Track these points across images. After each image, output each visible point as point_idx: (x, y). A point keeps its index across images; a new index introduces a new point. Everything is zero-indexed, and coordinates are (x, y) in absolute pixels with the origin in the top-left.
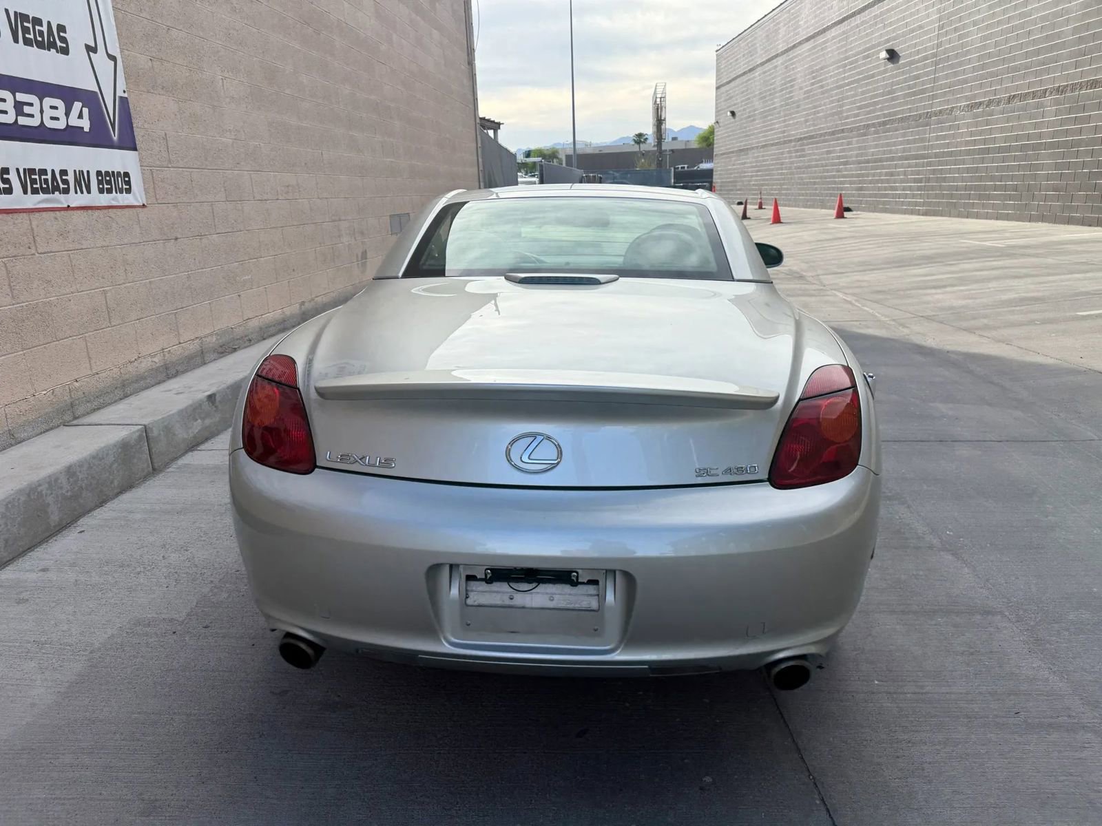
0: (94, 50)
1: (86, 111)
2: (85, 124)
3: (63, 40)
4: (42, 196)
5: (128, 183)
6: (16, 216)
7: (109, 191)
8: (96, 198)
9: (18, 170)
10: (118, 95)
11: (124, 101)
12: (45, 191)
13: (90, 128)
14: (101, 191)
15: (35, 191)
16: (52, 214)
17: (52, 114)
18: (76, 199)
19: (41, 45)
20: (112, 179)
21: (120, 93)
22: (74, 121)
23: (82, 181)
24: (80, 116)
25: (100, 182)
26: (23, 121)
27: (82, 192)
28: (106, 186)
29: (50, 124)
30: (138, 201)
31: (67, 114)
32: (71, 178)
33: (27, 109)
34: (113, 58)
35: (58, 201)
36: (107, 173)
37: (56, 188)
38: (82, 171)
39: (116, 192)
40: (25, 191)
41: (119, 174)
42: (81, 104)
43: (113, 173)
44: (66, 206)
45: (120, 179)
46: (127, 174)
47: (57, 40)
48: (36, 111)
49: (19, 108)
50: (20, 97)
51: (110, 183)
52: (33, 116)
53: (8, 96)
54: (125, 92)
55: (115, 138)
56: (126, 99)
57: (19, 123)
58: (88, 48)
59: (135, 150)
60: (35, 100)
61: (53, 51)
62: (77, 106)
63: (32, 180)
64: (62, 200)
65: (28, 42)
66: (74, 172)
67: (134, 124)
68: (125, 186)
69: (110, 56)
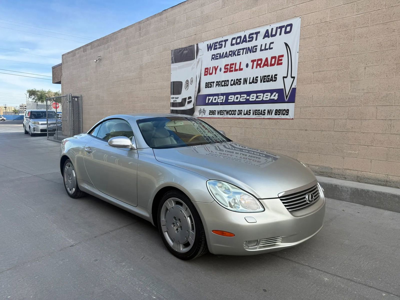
0: (286, 77)
1: (277, 94)
2: (276, 98)
3: (276, 78)
4: (257, 115)
5: (288, 112)
6: (250, 119)
7: (279, 115)
8: (273, 116)
9: (253, 110)
10: (292, 87)
11: (294, 89)
12: (258, 115)
14: (275, 114)
15: (256, 115)
16: (259, 120)
17: (267, 97)
18: (266, 116)
19: (267, 81)
20: (281, 111)
21: (293, 87)
22: (272, 97)
23: (270, 112)
24: (275, 96)
25: (276, 112)
26: (257, 100)
27: (269, 115)
28: (278, 113)
29: (264, 99)
30: (290, 117)
31: (270, 96)
32: (266, 112)
33: (259, 97)
34: (294, 78)
35: (261, 117)
36: (280, 110)
37: (261, 114)
38: (271, 110)
39: (281, 115)
40: (253, 115)
41: (285, 110)
42: (276, 93)
43: (282, 110)
44: (263, 118)
45: (284, 111)
46: (288, 110)
47: (273, 78)
48: (262, 97)
49: (257, 97)
50: (258, 94)
51: (280, 112)
52: (260, 98)
53: (255, 95)
54: (295, 86)
55: (286, 100)
56: (296, 88)
57: (256, 100)
58: (284, 77)
59: (294, 102)
60: (262, 94)
61: (271, 82)
62: (275, 93)
63: (256, 112)
64: (262, 117)
65: (264, 82)
66: (268, 110)
67: (296, 95)
68: (286, 113)
69: (292, 77)
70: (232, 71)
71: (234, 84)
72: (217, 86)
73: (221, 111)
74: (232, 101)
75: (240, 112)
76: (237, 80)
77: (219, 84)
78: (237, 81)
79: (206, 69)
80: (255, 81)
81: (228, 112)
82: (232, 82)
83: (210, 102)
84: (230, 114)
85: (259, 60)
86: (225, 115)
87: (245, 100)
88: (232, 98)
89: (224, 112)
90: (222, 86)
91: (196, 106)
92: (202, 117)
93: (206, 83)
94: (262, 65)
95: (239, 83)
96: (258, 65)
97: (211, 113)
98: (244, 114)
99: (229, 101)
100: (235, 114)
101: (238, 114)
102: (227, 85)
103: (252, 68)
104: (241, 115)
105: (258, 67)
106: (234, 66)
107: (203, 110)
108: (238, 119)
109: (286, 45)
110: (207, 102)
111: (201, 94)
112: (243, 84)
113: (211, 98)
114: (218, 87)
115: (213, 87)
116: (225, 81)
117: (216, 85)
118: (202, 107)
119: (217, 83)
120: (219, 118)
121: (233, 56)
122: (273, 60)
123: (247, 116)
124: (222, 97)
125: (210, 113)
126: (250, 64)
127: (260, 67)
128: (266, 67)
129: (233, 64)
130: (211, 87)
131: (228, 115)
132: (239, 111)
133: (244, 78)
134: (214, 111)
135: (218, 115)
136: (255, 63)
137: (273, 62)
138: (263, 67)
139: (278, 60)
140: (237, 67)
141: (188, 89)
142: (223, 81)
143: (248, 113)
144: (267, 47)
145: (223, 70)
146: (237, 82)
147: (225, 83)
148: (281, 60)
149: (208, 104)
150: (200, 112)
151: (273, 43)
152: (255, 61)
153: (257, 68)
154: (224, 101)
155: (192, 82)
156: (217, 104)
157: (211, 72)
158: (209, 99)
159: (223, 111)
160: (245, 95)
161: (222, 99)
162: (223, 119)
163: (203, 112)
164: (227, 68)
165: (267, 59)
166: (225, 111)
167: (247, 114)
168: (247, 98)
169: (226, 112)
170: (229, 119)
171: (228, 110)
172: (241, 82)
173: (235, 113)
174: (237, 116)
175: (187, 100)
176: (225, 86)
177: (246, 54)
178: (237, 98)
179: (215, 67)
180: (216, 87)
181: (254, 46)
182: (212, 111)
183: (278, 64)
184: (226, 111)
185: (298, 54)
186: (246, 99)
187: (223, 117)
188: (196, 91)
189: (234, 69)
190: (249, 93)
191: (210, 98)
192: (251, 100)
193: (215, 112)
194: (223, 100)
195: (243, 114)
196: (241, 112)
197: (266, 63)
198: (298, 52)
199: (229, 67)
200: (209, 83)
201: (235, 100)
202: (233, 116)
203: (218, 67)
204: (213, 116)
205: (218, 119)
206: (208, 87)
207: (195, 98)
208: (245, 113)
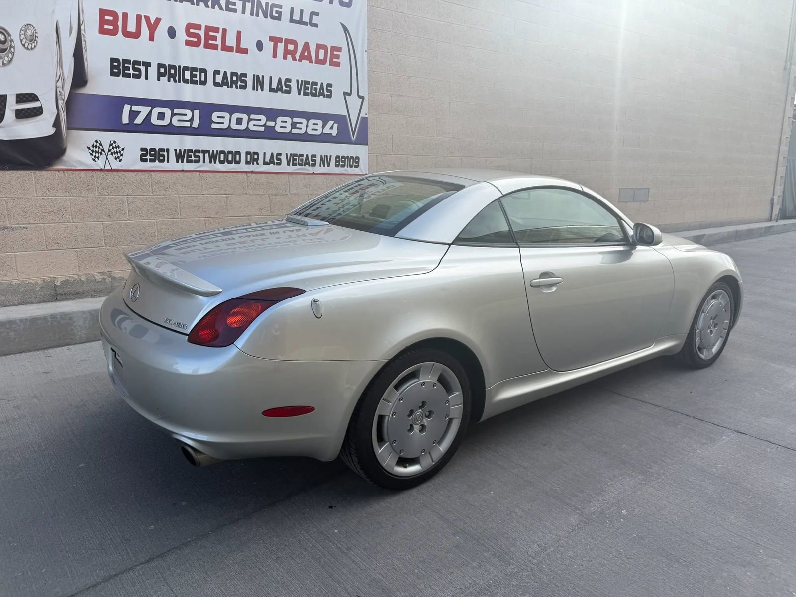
0: (350, 94)
1: (336, 126)
2: (334, 132)
3: (330, 91)
4: (298, 167)
5: (358, 162)
6: (280, 175)
7: (343, 166)
8: (333, 169)
9: (287, 154)
10: (361, 116)
11: (365, 120)
12: (300, 165)
13: (337, 134)
14: (337, 166)
15: (294, 164)
16: (303, 175)
17: (315, 127)
18: (318, 169)
19: (314, 95)
20: (346, 160)
22: (327, 130)
23: (325, 161)
24: (332, 128)
25: (336, 161)
26: (294, 131)
27: (324, 166)
28: (341, 163)
29: (310, 132)
30: (362, 171)
31: (323, 128)
32: (318, 159)
33: (298, 126)
34: (362, 98)
35: (308, 170)
36: (343, 157)
37: (307, 163)
38: (327, 156)
39: (347, 167)
40: (288, 164)
41: (352, 157)
42: (333, 122)
43: (348, 157)
44: (312, 172)
45: (352, 160)
46: (358, 158)
47: (325, 91)
48: (304, 127)
49: (294, 125)
50: (295, 120)
51: (344, 162)
52: (301, 129)
53: (289, 120)
54: (366, 114)
55: (354, 139)
56: (367, 118)
57: (292, 132)
58: (345, 94)
59: (367, 145)
60: (304, 121)
61: (321, 97)
62: (331, 123)
63: (294, 159)
64: (310, 169)
65: (306, 94)
66: (321, 156)
67: (369, 131)
68: (354, 164)
69: (360, 97)
70: (215, 47)
71: (224, 83)
72: (164, 79)
73: (191, 151)
74: (225, 126)
75: (253, 158)
76: (233, 74)
77: (170, 72)
78: (235, 78)
79: (103, 13)
80: (282, 87)
81: (213, 157)
82: (219, 78)
83: (139, 120)
84: (221, 162)
85: (288, 42)
86: (204, 162)
87: (262, 129)
88: (221, 121)
89: (201, 155)
90: (186, 81)
91: (69, 128)
92: (108, 167)
93: (113, 60)
94: (297, 56)
95: (239, 83)
96: (286, 52)
97: (148, 157)
98: (265, 163)
99: (214, 126)
100: (238, 162)
101: (247, 163)
102: (204, 83)
103: (275, 56)
104: (258, 164)
105: (289, 57)
106: (219, 36)
107: (111, 145)
108: (248, 174)
109: (345, 29)
110: (126, 120)
111: (88, 89)
112: (253, 89)
113: (144, 111)
114: (169, 80)
115: (146, 78)
116: (195, 69)
117: (160, 75)
118: (106, 138)
119: (162, 70)
120: (183, 171)
121: (213, 7)
122: (322, 52)
123: (272, 168)
124: (188, 113)
125: (142, 155)
126: (268, 46)
127: (294, 59)
128: (306, 62)
129: (216, 30)
130: (138, 76)
131: (215, 162)
132: (248, 153)
133: (254, 75)
134: (162, 150)
135: (177, 162)
136: (281, 46)
137: (321, 57)
138: (300, 60)
139: (331, 56)
140: (231, 41)
141: (10, 61)
142: (186, 68)
143: (275, 159)
144: (306, 19)
145: (182, 36)
146: (236, 80)
147: (192, 76)
148: (338, 57)
149: (132, 128)
150: (96, 150)
151: (317, 14)
152: (280, 40)
153: (285, 58)
154: (195, 125)
155: (33, 39)
156: (170, 130)
157: (132, 28)
158: (134, 115)
159: (198, 151)
160: (263, 118)
161: (189, 117)
162: (198, 173)
163: (110, 150)
164: (198, 36)
165: (307, 46)
166: (204, 152)
167: (271, 162)
168: (267, 125)
169: (207, 155)
170: (221, 174)
171: (213, 151)
172: (245, 82)
173: (238, 159)
174: (243, 166)
175: (12, 106)
176: (194, 82)
177: (252, 14)
178: (239, 121)
179: (147, 19)
180: (159, 79)
181: (273, 6)
182: (153, 150)
183: (333, 64)
184: (208, 151)
185: (365, 54)
186: (264, 125)
187: (198, 167)
188: (60, 77)
189: (219, 42)
190: (272, 114)
191: (135, 108)
192: (278, 129)
193: (165, 153)
194: (191, 121)
195: (261, 160)
196: (256, 157)
197: (306, 54)
198: (366, 51)
199: (202, 33)
200: (126, 61)
201: (234, 126)
202: (233, 167)
203: (158, 20)
204: (157, 165)
205: (179, 173)
206: (128, 76)
207: (60, 102)
208: (267, 160)
